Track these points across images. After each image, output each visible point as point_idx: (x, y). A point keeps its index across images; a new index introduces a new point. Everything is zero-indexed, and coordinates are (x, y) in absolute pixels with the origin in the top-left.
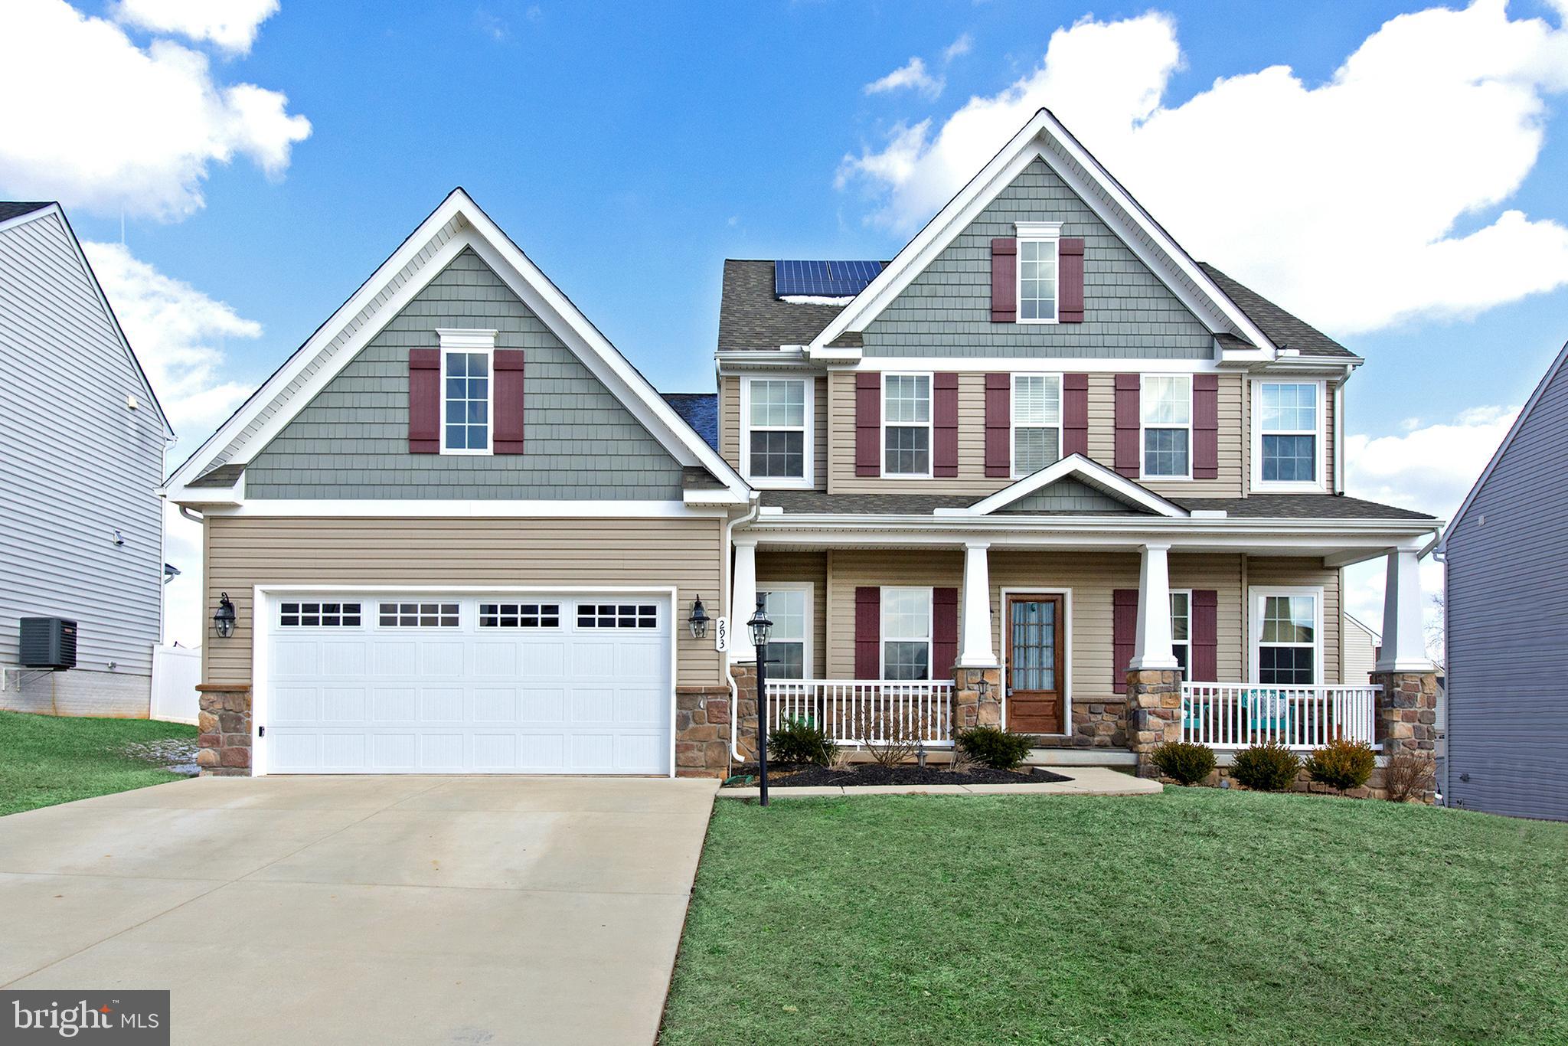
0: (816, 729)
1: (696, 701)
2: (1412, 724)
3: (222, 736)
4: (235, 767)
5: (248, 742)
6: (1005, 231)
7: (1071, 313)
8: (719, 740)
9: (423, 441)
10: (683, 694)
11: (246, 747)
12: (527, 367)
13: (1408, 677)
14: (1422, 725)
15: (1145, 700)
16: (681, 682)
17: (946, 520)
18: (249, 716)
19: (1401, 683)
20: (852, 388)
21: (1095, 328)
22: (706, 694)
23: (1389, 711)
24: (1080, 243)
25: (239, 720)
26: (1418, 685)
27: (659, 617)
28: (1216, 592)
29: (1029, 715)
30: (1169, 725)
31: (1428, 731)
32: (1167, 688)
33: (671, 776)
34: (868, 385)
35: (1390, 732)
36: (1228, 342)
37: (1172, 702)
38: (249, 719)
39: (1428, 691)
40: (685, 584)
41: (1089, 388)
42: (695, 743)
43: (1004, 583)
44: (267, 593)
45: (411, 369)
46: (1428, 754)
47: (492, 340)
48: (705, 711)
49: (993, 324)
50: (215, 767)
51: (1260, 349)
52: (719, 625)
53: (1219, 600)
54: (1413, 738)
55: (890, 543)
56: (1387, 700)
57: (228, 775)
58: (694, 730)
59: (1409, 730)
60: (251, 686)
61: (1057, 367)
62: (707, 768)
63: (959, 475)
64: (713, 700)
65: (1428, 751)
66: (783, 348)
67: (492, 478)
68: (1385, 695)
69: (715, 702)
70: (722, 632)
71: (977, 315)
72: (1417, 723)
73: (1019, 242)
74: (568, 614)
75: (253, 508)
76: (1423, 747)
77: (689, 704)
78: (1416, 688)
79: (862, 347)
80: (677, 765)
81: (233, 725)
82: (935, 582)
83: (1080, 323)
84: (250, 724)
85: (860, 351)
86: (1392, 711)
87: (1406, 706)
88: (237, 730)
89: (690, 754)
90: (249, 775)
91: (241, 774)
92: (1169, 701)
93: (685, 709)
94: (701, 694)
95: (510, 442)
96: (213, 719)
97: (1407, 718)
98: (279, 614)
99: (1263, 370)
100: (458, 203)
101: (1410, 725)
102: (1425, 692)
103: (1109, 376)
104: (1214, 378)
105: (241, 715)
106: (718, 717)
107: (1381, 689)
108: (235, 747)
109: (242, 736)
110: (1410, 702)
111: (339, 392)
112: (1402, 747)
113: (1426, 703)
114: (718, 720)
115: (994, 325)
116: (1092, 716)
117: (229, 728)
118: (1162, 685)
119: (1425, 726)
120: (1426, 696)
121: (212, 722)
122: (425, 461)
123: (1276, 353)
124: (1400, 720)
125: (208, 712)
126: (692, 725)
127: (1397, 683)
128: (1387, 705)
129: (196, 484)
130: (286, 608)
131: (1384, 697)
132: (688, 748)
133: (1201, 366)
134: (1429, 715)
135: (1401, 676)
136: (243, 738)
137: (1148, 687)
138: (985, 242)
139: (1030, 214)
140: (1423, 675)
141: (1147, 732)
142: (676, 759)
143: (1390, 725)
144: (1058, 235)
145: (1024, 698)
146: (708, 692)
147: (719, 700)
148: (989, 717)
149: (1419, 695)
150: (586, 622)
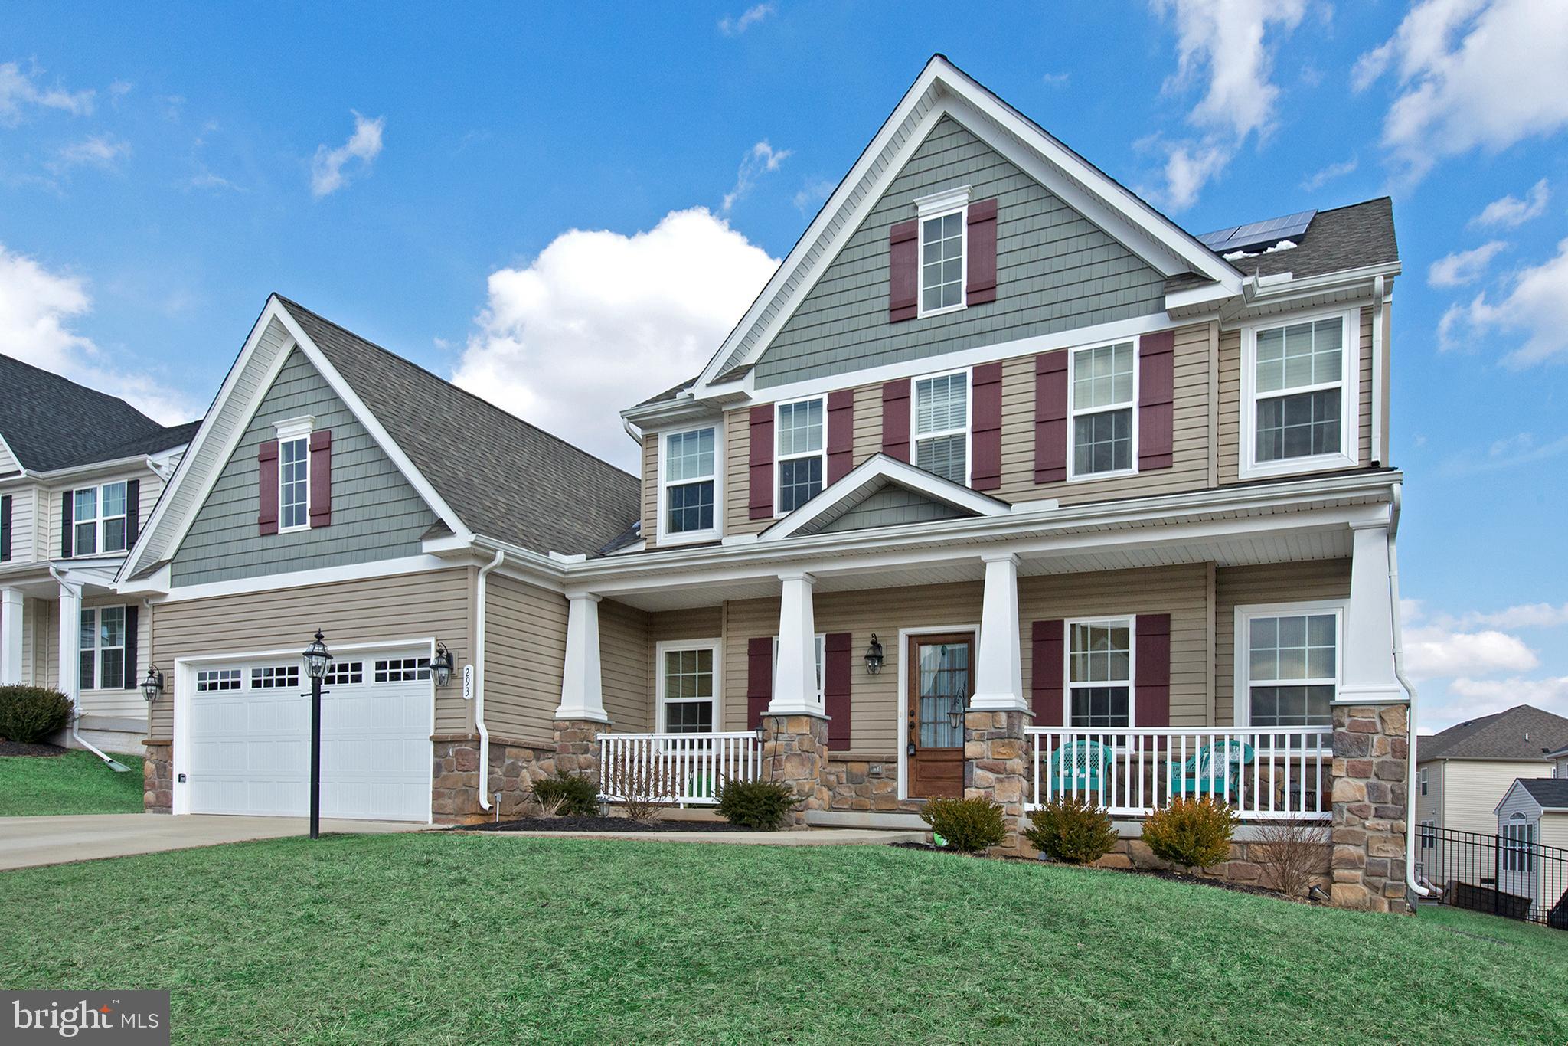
1: (448, 749)
2: (1365, 781)
3: (158, 781)
4: (160, 807)
5: (170, 787)
6: (905, 214)
7: (982, 292)
8: (464, 788)
9: (268, 524)
10: (439, 742)
11: (169, 791)
12: (333, 445)
13: (1357, 711)
14: (1380, 782)
15: (971, 749)
16: (437, 731)
17: (736, 550)
18: (171, 765)
19: (1347, 721)
20: (746, 425)
21: (1009, 305)
22: (455, 741)
24: (993, 203)
25: (164, 768)
26: (1374, 723)
28: (1169, 615)
29: (938, 778)
30: (1000, 781)
31: (1393, 792)
32: (998, 733)
33: (428, 824)
34: (762, 419)
36: (1179, 283)
37: (1005, 752)
38: (171, 768)
39: (1392, 732)
40: (443, 635)
41: (1003, 379)
42: (447, 790)
43: (902, 623)
44: (190, 665)
45: (261, 462)
46: (1392, 826)
47: (309, 425)
48: (454, 759)
49: (892, 326)
50: (154, 806)
51: (1219, 282)
52: (465, 672)
53: (1174, 626)
54: (1367, 801)
57: (161, 812)
58: (446, 778)
59: (1360, 789)
60: (172, 740)
61: (964, 361)
62: (456, 815)
64: (459, 748)
65: (1392, 821)
67: (311, 550)
69: (460, 750)
70: (468, 679)
71: (875, 319)
72: (1373, 780)
73: (921, 221)
74: (369, 671)
75: (176, 594)
76: (1383, 814)
77: (442, 752)
78: (1371, 728)
79: (742, 379)
80: (433, 813)
81: (161, 773)
82: (828, 628)
83: (994, 301)
84: (171, 772)
85: (742, 383)
86: (1336, 763)
87: (1353, 754)
88: (165, 777)
89: (443, 801)
90: (171, 813)
91: (165, 812)
92: (1001, 750)
93: (440, 756)
94: (451, 742)
95: (322, 516)
96: (151, 768)
97: (1356, 772)
98: (196, 682)
100: (273, 308)
101: (1362, 783)
102: (1387, 733)
103: (1029, 360)
104: (1169, 335)
105: (165, 764)
106: (464, 765)
108: (160, 790)
109: (165, 782)
110: (1360, 749)
112: (1346, 814)
113: (1389, 749)
114: (463, 767)
115: (894, 327)
118: (993, 730)
119: (1389, 785)
120: (1390, 739)
122: (270, 541)
123: (1243, 283)
124: (1344, 774)
125: (149, 762)
126: (444, 773)
127: (1338, 720)
130: (202, 676)
132: (441, 795)
133: (1148, 323)
134: (1394, 768)
135: (1346, 710)
136: (166, 784)
137: (974, 733)
138: (886, 232)
139: (932, 187)
140: (1383, 708)
141: (973, 790)
142: (433, 806)
144: (966, 202)
145: (930, 758)
148: (794, 771)
149: (1377, 737)
150: (380, 678)
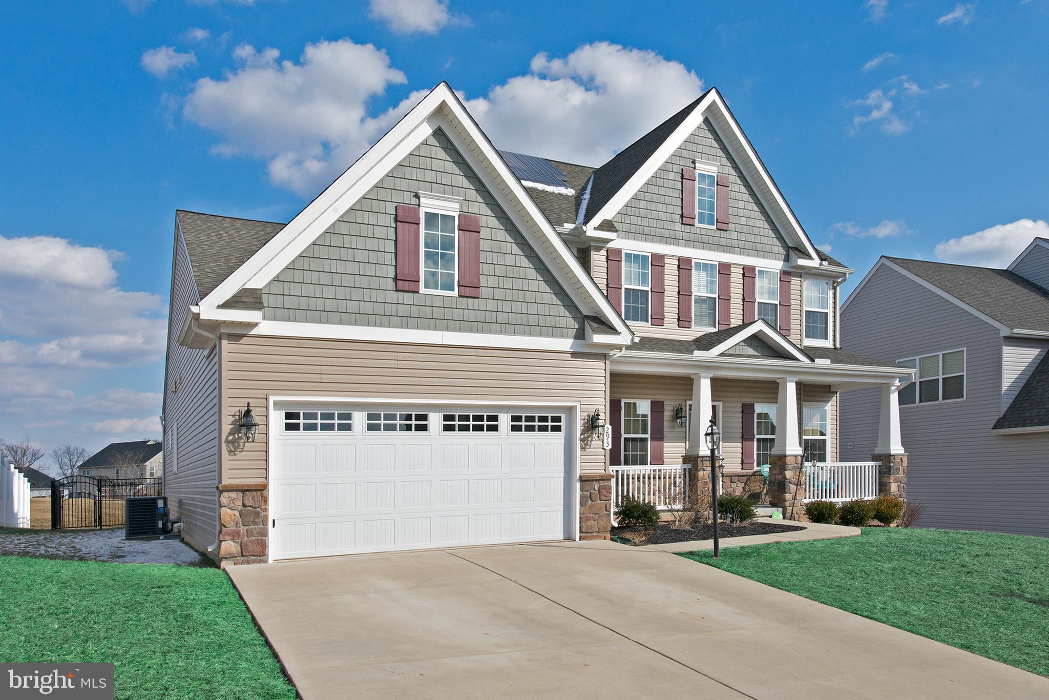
0: (642, 502)
1: (593, 485)
3: (243, 529)
4: (254, 556)
5: (264, 533)
6: (689, 163)
7: (723, 224)
8: (606, 513)
9: (406, 281)
10: (584, 480)
11: (264, 538)
12: (483, 231)
14: (901, 484)
15: (787, 474)
16: (582, 472)
18: (266, 510)
19: (893, 461)
20: (605, 258)
21: (734, 235)
22: (599, 480)
23: (886, 477)
24: (727, 179)
25: (258, 514)
26: (900, 461)
27: (563, 424)
30: (799, 489)
31: (904, 488)
32: (798, 466)
33: (577, 540)
34: (614, 257)
35: (887, 489)
36: (797, 252)
38: (266, 513)
39: (905, 465)
40: (584, 401)
41: (731, 274)
42: (592, 515)
44: (277, 403)
45: (396, 221)
46: (903, 500)
47: (457, 206)
48: (597, 492)
49: (683, 226)
50: (236, 557)
51: (813, 259)
52: (606, 430)
54: (898, 492)
55: (668, 372)
56: (884, 470)
57: (249, 563)
58: (591, 507)
59: (896, 487)
60: (268, 484)
61: (716, 257)
62: (598, 533)
63: (665, 324)
64: (603, 484)
66: (566, 225)
67: (457, 315)
68: (884, 467)
69: (604, 485)
70: (608, 435)
71: (674, 218)
72: (899, 483)
73: (697, 172)
74: (505, 421)
75: (267, 327)
76: (901, 496)
77: (588, 487)
78: (899, 464)
79: (617, 232)
80: (581, 532)
81: (252, 519)
82: (651, 396)
83: (727, 230)
84: (266, 517)
85: (615, 234)
86: (890, 477)
87: (894, 474)
88: (255, 523)
89: (589, 523)
90: (266, 561)
91: (260, 561)
92: (799, 474)
93: (586, 491)
94: (596, 480)
95: (470, 289)
96: (234, 515)
97: (896, 481)
98: (284, 421)
99: (810, 272)
100: (441, 94)
101: (896, 485)
102: (903, 465)
103: (740, 267)
104: (789, 274)
105: (258, 509)
106: (606, 496)
107: (881, 464)
108: (254, 538)
109: (260, 528)
110: (897, 472)
111: (340, 234)
113: (903, 472)
114: (606, 498)
116: (732, 484)
117: (249, 522)
118: (795, 465)
119: (904, 485)
120: (903, 467)
121: (233, 517)
122: (408, 298)
123: (821, 263)
124: (893, 482)
125: (229, 508)
126: (589, 502)
127: (891, 461)
128: (885, 473)
129: (226, 305)
130: (291, 416)
131: (883, 469)
132: (588, 519)
133: (782, 265)
134: (904, 479)
135: (893, 457)
136: (261, 530)
137: (790, 466)
138: (678, 169)
139: (702, 155)
140: (902, 456)
142: (580, 527)
143: (888, 485)
144: (717, 172)
146: (601, 478)
147: (606, 484)
149: (901, 467)
150: (515, 428)
